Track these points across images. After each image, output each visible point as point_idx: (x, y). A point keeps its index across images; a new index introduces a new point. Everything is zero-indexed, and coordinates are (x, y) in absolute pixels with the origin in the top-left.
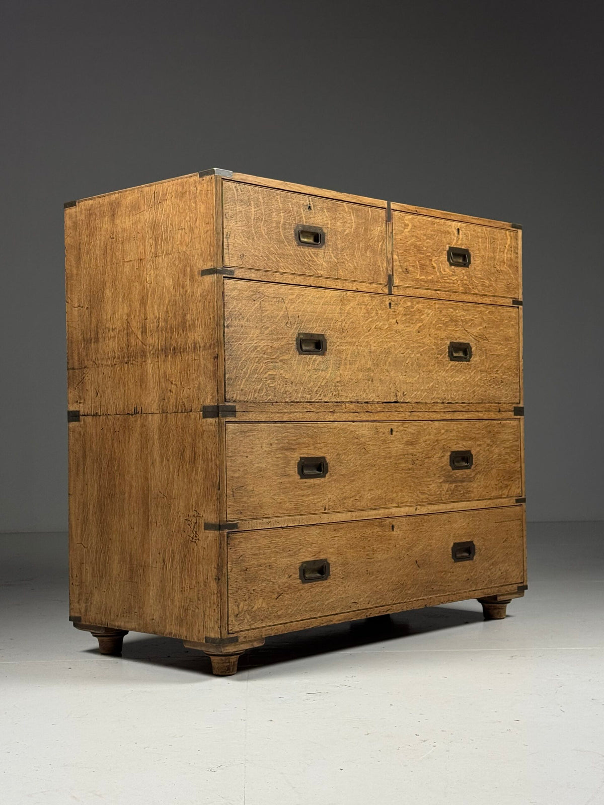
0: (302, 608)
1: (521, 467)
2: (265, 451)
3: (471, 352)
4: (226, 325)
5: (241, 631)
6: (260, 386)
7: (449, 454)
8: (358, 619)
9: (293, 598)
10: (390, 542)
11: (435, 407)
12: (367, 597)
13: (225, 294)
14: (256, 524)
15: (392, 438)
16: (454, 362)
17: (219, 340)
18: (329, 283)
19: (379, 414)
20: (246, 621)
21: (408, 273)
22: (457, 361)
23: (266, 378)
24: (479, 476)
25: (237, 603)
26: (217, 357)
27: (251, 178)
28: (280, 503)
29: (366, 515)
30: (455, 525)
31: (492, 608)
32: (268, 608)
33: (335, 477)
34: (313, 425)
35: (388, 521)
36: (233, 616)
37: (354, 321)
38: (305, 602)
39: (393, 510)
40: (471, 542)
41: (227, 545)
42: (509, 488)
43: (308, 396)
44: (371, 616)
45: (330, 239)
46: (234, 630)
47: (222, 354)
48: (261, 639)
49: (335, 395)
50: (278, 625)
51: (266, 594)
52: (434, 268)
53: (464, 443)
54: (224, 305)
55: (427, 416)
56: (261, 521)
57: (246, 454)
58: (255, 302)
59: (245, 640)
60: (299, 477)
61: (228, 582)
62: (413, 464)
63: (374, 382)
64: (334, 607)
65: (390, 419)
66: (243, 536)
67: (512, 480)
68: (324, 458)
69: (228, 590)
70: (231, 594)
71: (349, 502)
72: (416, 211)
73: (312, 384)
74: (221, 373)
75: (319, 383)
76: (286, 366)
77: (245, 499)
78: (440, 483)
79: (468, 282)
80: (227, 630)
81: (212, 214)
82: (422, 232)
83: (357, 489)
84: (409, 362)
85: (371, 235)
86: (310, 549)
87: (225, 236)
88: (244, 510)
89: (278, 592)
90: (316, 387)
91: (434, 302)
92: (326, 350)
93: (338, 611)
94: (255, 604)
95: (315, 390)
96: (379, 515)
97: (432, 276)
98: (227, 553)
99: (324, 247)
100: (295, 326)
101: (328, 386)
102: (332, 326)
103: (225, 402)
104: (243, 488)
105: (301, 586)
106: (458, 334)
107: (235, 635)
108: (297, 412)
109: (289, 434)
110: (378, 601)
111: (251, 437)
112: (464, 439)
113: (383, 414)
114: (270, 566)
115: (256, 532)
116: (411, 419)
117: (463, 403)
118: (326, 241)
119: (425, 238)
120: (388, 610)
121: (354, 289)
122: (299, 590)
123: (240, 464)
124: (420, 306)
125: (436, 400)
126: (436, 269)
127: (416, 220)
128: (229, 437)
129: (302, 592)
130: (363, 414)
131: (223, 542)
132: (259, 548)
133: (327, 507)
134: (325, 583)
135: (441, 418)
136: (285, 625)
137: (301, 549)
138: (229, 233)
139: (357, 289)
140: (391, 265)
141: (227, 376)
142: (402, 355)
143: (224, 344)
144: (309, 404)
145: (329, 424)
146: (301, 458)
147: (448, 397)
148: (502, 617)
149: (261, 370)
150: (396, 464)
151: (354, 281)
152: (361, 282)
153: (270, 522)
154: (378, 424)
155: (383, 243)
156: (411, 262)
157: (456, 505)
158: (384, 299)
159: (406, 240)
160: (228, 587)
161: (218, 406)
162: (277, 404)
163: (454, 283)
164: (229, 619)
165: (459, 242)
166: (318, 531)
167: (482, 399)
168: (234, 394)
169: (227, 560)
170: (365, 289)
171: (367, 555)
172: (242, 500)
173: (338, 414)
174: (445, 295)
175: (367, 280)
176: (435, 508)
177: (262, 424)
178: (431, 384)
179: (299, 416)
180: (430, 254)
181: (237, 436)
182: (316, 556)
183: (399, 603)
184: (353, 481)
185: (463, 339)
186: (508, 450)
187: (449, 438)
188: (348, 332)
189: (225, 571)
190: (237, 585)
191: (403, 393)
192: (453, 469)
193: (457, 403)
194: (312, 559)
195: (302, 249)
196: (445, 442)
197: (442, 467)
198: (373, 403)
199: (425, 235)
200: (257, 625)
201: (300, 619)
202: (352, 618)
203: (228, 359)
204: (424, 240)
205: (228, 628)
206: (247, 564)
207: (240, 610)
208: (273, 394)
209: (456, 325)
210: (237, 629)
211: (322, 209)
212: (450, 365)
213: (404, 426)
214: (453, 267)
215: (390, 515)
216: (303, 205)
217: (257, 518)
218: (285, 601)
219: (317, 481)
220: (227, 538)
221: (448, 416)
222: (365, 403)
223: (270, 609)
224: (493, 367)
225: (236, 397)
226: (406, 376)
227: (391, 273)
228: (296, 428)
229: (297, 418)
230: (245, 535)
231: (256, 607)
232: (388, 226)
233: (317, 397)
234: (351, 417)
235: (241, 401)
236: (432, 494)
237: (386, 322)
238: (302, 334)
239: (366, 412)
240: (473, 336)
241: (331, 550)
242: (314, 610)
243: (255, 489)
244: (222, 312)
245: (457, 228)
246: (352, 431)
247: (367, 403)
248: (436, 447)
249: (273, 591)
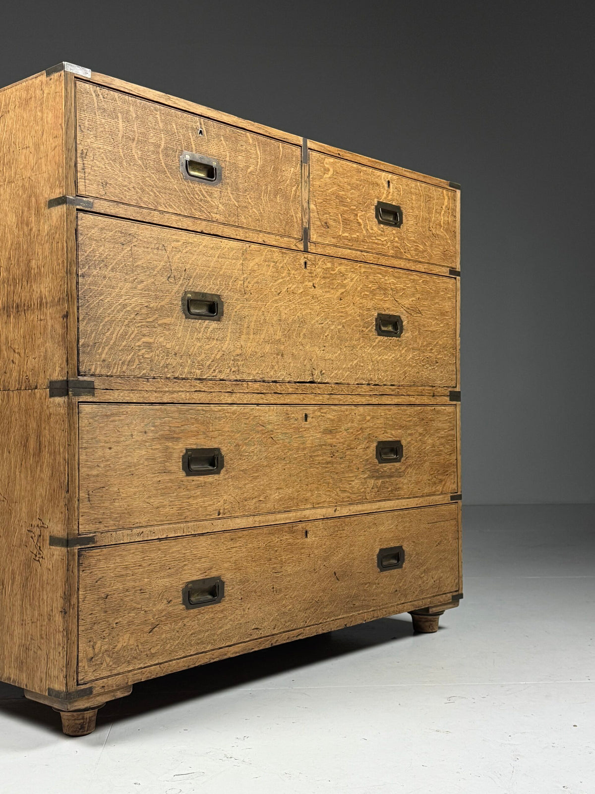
0: (185, 641)
1: (457, 459)
2: (137, 441)
3: (402, 326)
4: (80, 273)
5: (97, 680)
6: (130, 356)
7: (375, 444)
8: (261, 648)
9: (174, 630)
10: (303, 551)
11: (359, 390)
12: (273, 620)
13: (80, 232)
14: (124, 536)
15: (306, 425)
16: (382, 337)
17: (69, 293)
18: (228, 231)
19: (291, 396)
20: (104, 665)
21: (328, 227)
22: (386, 336)
23: (139, 346)
24: (410, 470)
25: (92, 643)
26: (66, 316)
27: (118, 83)
28: (158, 508)
29: (271, 519)
30: (381, 528)
31: (424, 620)
32: (138, 646)
33: (233, 474)
34: (204, 408)
35: (300, 526)
36: (85, 660)
37: (259, 281)
38: (190, 633)
39: (307, 513)
40: (401, 547)
41: (78, 566)
42: (443, 483)
43: (198, 372)
44: (277, 644)
45: (229, 175)
46: (88, 679)
47: (74, 313)
48: (126, 687)
49: (233, 372)
50: (151, 666)
51: (134, 627)
52: (360, 224)
53: (393, 432)
54: (77, 246)
55: (349, 399)
56: (129, 532)
57: (108, 445)
58: (125, 247)
59: (103, 691)
60: (184, 474)
61: (78, 615)
62: (332, 457)
63: (285, 356)
64: (229, 637)
65: (304, 402)
66: (103, 553)
67: (447, 475)
68: (218, 450)
69: (78, 626)
70: (83, 631)
71: (252, 504)
72: (339, 154)
73: (203, 356)
74: (72, 335)
75: (213, 355)
76: (167, 333)
77: (107, 504)
78: (365, 478)
79: (399, 245)
80: (75, 680)
81: (61, 125)
82: (346, 180)
83: (262, 487)
84: (328, 335)
85: (282, 176)
86: (198, 565)
87: (79, 155)
88: (105, 518)
89: (153, 623)
90: (208, 360)
91: (359, 265)
92: (223, 315)
93: (234, 641)
94: (118, 642)
95: (207, 365)
96: (290, 519)
97: (358, 234)
98: (79, 577)
99: (220, 184)
100: (180, 282)
101: (224, 359)
102: (230, 285)
103: (79, 375)
104: (104, 489)
105: (185, 613)
106: (387, 305)
107: (87, 686)
108: (183, 391)
109: (171, 419)
110: (287, 624)
111: (117, 423)
112: (393, 427)
113: (295, 396)
114: (141, 590)
115: (123, 547)
116: (331, 402)
117: (392, 385)
118: (223, 178)
119: (349, 187)
120: (299, 635)
121: (260, 241)
122: (181, 619)
123: (100, 457)
124: (343, 268)
125: (361, 381)
126: (362, 226)
127: (339, 165)
128: (84, 422)
129: (186, 620)
130: (270, 395)
131: (72, 563)
132: (126, 568)
133: (221, 511)
134: (217, 607)
135: (367, 402)
136: (162, 666)
137: (185, 565)
138: (85, 151)
139: (264, 241)
140: (307, 216)
141: (81, 341)
142: (320, 326)
143: (78, 299)
144: (198, 381)
145: (225, 407)
146: (187, 450)
147: (376, 378)
148: (434, 631)
149: (133, 336)
150: (311, 457)
151: (260, 231)
152: (269, 233)
153: (142, 532)
154: (289, 408)
155: (297, 188)
156: (331, 214)
157: (383, 504)
158: (299, 257)
159: (326, 188)
160: (78, 622)
161: (67, 381)
162: (154, 380)
163: (383, 245)
164: (80, 664)
165: (390, 197)
166: (209, 542)
167: (414, 382)
168: (92, 365)
169: (78, 586)
170: (274, 243)
171: (274, 568)
172: (102, 505)
173: (238, 395)
174: (372, 258)
175: (276, 232)
176: (358, 508)
177: (133, 406)
178: (355, 362)
179: (183, 397)
180: (355, 207)
181: (96, 421)
182: (206, 574)
183: (313, 625)
184: (256, 478)
185: (393, 310)
186: (443, 440)
187: (375, 426)
188: (251, 294)
189: (74, 601)
190: (92, 618)
191: (321, 372)
192: (380, 463)
193: (385, 385)
194: (201, 577)
195: (191, 184)
196: (370, 431)
197: (367, 460)
198: (283, 382)
199: (349, 184)
200: (120, 669)
201: (183, 655)
202: (253, 649)
203: (84, 319)
204: (348, 190)
205: (77, 676)
206: (108, 589)
207: (97, 650)
208: (149, 368)
209: (384, 294)
210: (91, 677)
211: (218, 136)
212: (377, 341)
213: (322, 411)
214: (382, 226)
215: (303, 518)
216: (192, 128)
217: (124, 528)
218: (162, 634)
219: (210, 478)
220: (79, 556)
221: (374, 400)
222: (273, 382)
223: (140, 647)
224: (427, 345)
225: (96, 369)
226: (324, 352)
227: (307, 226)
228: (180, 412)
230: (105, 550)
231: (119, 646)
232: (303, 168)
233: (210, 373)
234: (255, 399)
235: (102, 375)
236: (355, 492)
237: (300, 285)
238: (190, 292)
239: (275, 393)
240: (405, 308)
241: (226, 565)
242: (202, 643)
243: (121, 490)
244: (75, 256)
245: (387, 180)
246: (255, 416)
247: (275, 382)
248: (360, 437)
249: (145, 622)
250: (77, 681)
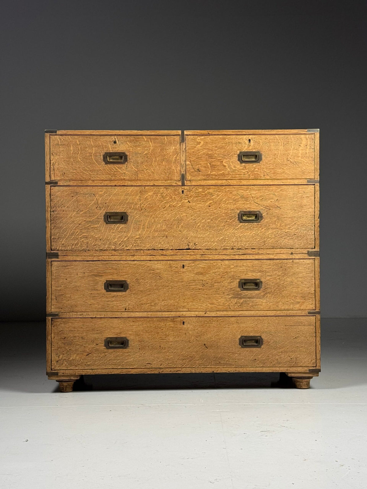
0: (106, 362)
1: (314, 290)
2: (80, 276)
3: (262, 216)
4: (52, 211)
5: (60, 370)
6: (76, 242)
7: (238, 280)
8: (152, 373)
9: (100, 357)
10: (181, 331)
11: (225, 252)
12: (159, 361)
13: (52, 194)
14: (73, 315)
15: (184, 270)
16: (244, 224)
17: (47, 219)
18: (129, 183)
19: (173, 256)
20: (64, 365)
21: (200, 171)
22: (247, 223)
23: (81, 237)
24: (268, 295)
25: (58, 355)
27: (70, 132)
28: (91, 304)
29: (159, 314)
30: (243, 325)
32: (80, 360)
33: (134, 292)
34: (117, 263)
35: (179, 319)
36: (55, 361)
37: (151, 203)
38: (109, 359)
39: (184, 313)
40: (259, 337)
41: (51, 325)
42: (301, 304)
43: (113, 247)
44: (163, 373)
45: (132, 158)
46: (56, 368)
47: (49, 226)
48: (75, 376)
49: (134, 246)
50: (87, 369)
51: (78, 352)
52: (225, 166)
53: (254, 274)
54: (51, 200)
55: (216, 257)
56: (76, 313)
57: (65, 278)
58: (73, 197)
59: (63, 375)
60: (105, 291)
61: (51, 344)
62: (203, 286)
63: (168, 238)
64: (132, 364)
65: (182, 259)
66: (63, 321)
67: (305, 299)
68: (125, 281)
69: (51, 348)
70: (54, 350)
71: (146, 306)
72: (209, 133)
73: (116, 240)
74: (48, 235)
75: (122, 239)
76: (96, 231)
77: (64, 301)
78: (229, 298)
79: (259, 172)
80: (50, 368)
82: (214, 145)
83: (153, 299)
84: (200, 225)
85: (167, 152)
86: (113, 331)
87: (51, 164)
88: (64, 307)
89: (88, 352)
90: (119, 241)
91: (224, 187)
92: (128, 221)
93: (135, 367)
94: (71, 357)
95: (119, 243)
96: (172, 315)
97: (223, 171)
98: (51, 329)
99: (126, 163)
100: (103, 209)
101: (129, 241)
102: (132, 207)
103: (51, 250)
104: (63, 295)
105: (106, 350)
106: (248, 206)
107: (56, 371)
108: (105, 256)
109: (98, 268)
110: (169, 365)
111: (70, 269)
112: (253, 271)
113: (176, 256)
114: (82, 337)
115: (72, 319)
116: (203, 259)
117: (252, 249)
118: (128, 159)
120: (178, 371)
121: (151, 184)
122: (104, 353)
123: (61, 283)
124: (211, 191)
125: (226, 248)
126: (227, 167)
127: (208, 139)
128: (54, 269)
129: (106, 353)
130: (159, 256)
131: (48, 323)
132: (74, 328)
133: (127, 308)
134: (124, 350)
135: (231, 258)
136: (93, 370)
137: (106, 330)
138: (54, 163)
139: (154, 184)
140: (184, 168)
141: (52, 237)
142: (193, 221)
143: (51, 221)
144: (113, 251)
145: (129, 262)
146: (107, 281)
147: (238, 245)
149: (77, 234)
150: (187, 286)
151: (152, 180)
152: (157, 180)
153: (83, 314)
154: (171, 262)
155: (177, 156)
156: (203, 164)
157: (244, 312)
158: (178, 189)
159: (198, 152)
160: (51, 346)
161: (46, 253)
162: (89, 251)
163: (244, 174)
164: (52, 362)
165: (251, 148)
166: (120, 321)
167: (273, 246)
168: (57, 246)
169: (51, 332)
170: (161, 184)
171: (160, 337)
172: (62, 302)
173: (138, 256)
174: (235, 182)
175: (162, 179)
176: (225, 313)
177: (78, 262)
178: (222, 238)
179: (106, 258)
180: (221, 158)
181: (59, 268)
182: (118, 335)
183: (188, 368)
184: (149, 294)
185: (254, 208)
186: (301, 279)
187: (239, 271)
188: (145, 210)
189: (49, 338)
190: (58, 346)
191: (195, 243)
192: (242, 290)
193: (246, 249)
194: (115, 336)
195: (109, 166)
196: (234, 273)
197: (231, 289)
198: (167, 250)
199: (216, 147)
200: (71, 368)
201: (105, 368)
202: (146, 372)
203: (53, 229)
204: (216, 150)
205: (51, 367)
206: (66, 335)
207: (60, 359)
208: (86, 246)
209: (246, 200)
210: (57, 368)
211: (125, 141)
212: (240, 225)
213: (195, 263)
214: (244, 164)
215: (181, 315)
216: (110, 142)
217: (73, 312)
218: (94, 357)
219: (120, 294)
220: (51, 321)
221: (238, 257)
222: (160, 250)
223: (82, 360)
224: (285, 226)
225: (59, 248)
226: (197, 234)
227: (184, 173)
228: (103, 264)
229: (104, 259)
230: (64, 320)
231: (71, 359)
232: (181, 145)
233: (120, 247)
234: (148, 258)
235: (62, 250)
236: (221, 305)
237: (179, 202)
238: (109, 213)
239: (161, 255)
240: (264, 206)
241: (130, 333)
242: (116, 364)
243: (72, 296)
244: (50, 204)
245: (248, 139)
246: (148, 266)
247: (162, 250)
248: (225, 276)
249: (84, 351)
250: (51, 368)
